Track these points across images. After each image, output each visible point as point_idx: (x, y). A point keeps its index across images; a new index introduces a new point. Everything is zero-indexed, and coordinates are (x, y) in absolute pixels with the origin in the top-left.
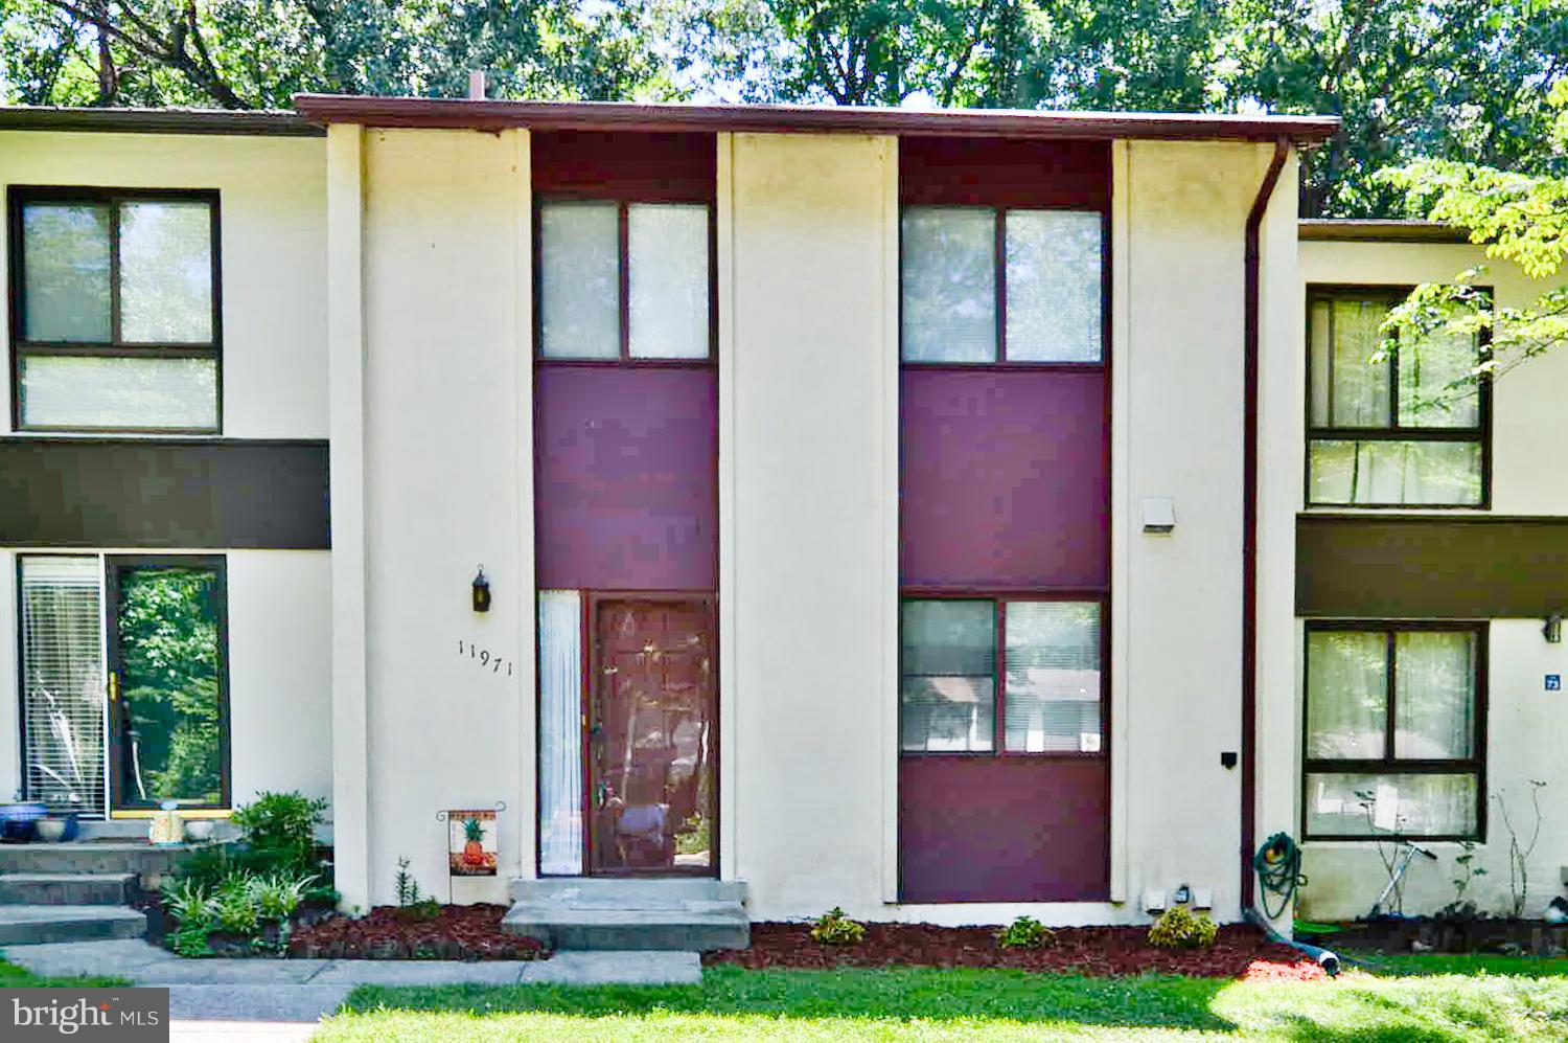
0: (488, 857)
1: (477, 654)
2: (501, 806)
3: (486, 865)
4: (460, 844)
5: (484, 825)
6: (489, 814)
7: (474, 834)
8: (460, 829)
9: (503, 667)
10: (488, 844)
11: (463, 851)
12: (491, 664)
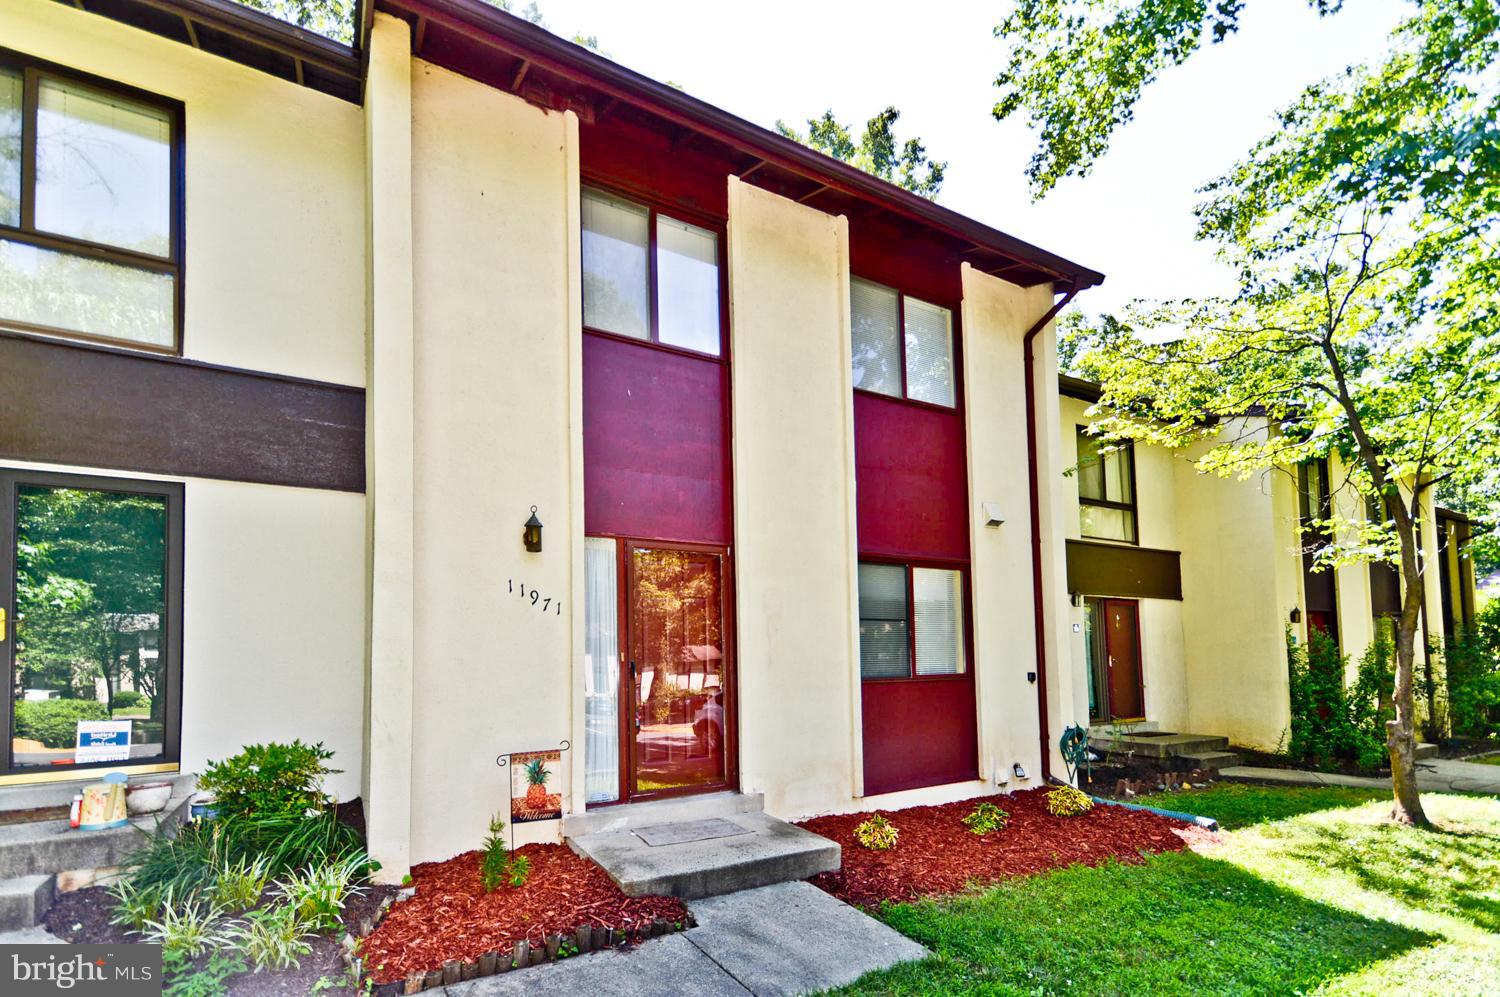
0: (554, 799)
1: (527, 593)
2: (565, 745)
3: (550, 807)
4: (522, 788)
5: (548, 766)
6: (554, 755)
7: (537, 776)
8: (522, 772)
9: (552, 606)
10: (551, 786)
11: (525, 795)
12: (541, 603)
